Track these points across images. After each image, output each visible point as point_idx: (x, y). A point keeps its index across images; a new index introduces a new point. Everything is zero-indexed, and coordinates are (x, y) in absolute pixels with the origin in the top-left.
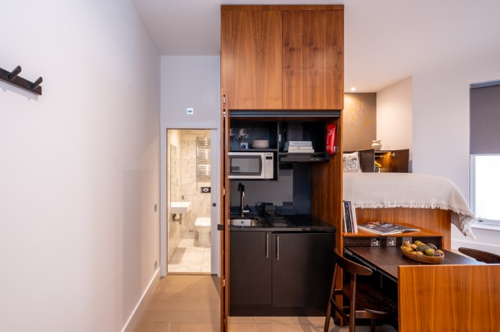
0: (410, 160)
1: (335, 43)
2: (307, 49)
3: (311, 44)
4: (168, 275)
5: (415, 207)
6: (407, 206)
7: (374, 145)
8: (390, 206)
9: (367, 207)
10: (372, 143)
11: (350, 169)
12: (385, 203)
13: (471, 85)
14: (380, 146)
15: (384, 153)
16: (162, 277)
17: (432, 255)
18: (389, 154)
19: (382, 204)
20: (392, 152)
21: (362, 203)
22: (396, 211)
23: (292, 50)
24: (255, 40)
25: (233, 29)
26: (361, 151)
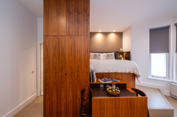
0: (131, 55)
1: (86, 11)
2: (76, 13)
3: (77, 11)
4: (40, 96)
5: (121, 72)
6: (118, 72)
7: (121, 50)
8: (112, 72)
9: (103, 72)
10: (120, 49)
11: (110, 58)
12: (110, 71)
13: (150, 29)
14: (123, 50)
15: (124, 53)
16: (38, 97)
17: (114, 92)
18: (125, 53)
19: (109, 71)
20: (126, 52)
21: (101, 71)
22: (115, 73)
23: (70, 13)
24: (56, 10)
25: (48, 5)
26: (115, 52)
